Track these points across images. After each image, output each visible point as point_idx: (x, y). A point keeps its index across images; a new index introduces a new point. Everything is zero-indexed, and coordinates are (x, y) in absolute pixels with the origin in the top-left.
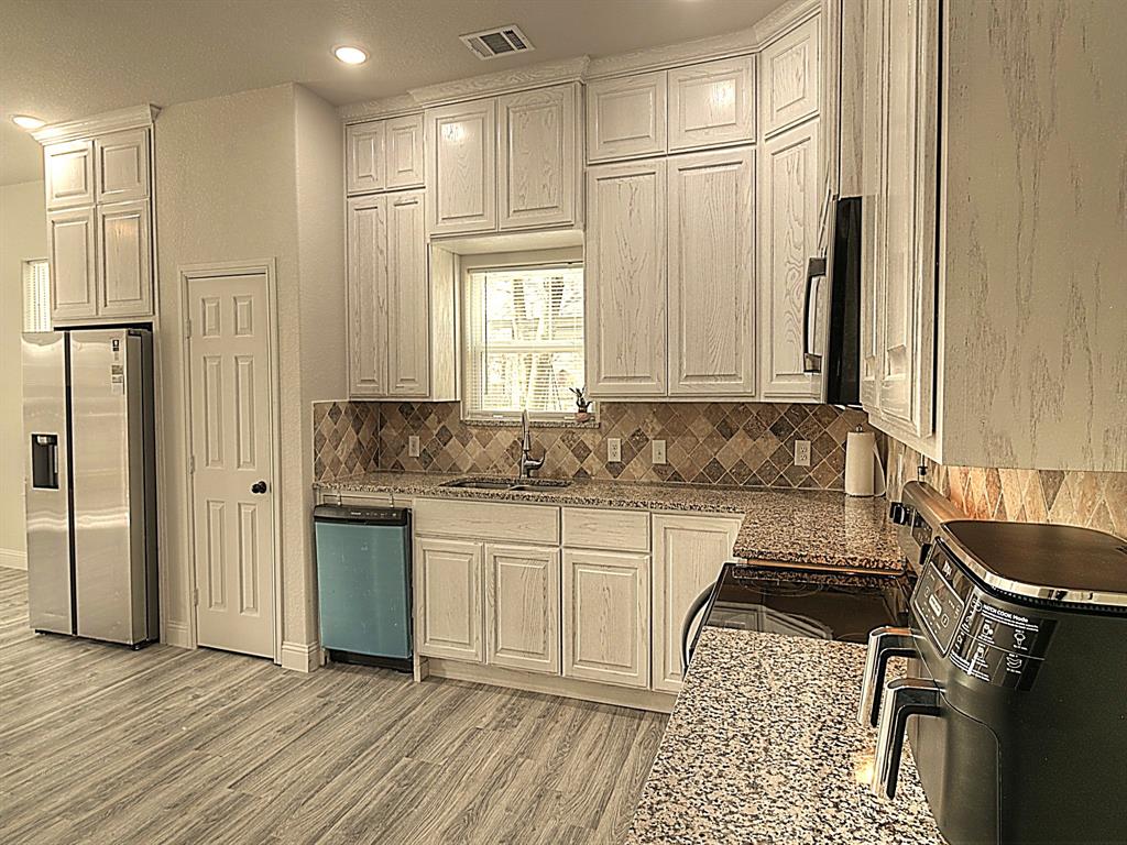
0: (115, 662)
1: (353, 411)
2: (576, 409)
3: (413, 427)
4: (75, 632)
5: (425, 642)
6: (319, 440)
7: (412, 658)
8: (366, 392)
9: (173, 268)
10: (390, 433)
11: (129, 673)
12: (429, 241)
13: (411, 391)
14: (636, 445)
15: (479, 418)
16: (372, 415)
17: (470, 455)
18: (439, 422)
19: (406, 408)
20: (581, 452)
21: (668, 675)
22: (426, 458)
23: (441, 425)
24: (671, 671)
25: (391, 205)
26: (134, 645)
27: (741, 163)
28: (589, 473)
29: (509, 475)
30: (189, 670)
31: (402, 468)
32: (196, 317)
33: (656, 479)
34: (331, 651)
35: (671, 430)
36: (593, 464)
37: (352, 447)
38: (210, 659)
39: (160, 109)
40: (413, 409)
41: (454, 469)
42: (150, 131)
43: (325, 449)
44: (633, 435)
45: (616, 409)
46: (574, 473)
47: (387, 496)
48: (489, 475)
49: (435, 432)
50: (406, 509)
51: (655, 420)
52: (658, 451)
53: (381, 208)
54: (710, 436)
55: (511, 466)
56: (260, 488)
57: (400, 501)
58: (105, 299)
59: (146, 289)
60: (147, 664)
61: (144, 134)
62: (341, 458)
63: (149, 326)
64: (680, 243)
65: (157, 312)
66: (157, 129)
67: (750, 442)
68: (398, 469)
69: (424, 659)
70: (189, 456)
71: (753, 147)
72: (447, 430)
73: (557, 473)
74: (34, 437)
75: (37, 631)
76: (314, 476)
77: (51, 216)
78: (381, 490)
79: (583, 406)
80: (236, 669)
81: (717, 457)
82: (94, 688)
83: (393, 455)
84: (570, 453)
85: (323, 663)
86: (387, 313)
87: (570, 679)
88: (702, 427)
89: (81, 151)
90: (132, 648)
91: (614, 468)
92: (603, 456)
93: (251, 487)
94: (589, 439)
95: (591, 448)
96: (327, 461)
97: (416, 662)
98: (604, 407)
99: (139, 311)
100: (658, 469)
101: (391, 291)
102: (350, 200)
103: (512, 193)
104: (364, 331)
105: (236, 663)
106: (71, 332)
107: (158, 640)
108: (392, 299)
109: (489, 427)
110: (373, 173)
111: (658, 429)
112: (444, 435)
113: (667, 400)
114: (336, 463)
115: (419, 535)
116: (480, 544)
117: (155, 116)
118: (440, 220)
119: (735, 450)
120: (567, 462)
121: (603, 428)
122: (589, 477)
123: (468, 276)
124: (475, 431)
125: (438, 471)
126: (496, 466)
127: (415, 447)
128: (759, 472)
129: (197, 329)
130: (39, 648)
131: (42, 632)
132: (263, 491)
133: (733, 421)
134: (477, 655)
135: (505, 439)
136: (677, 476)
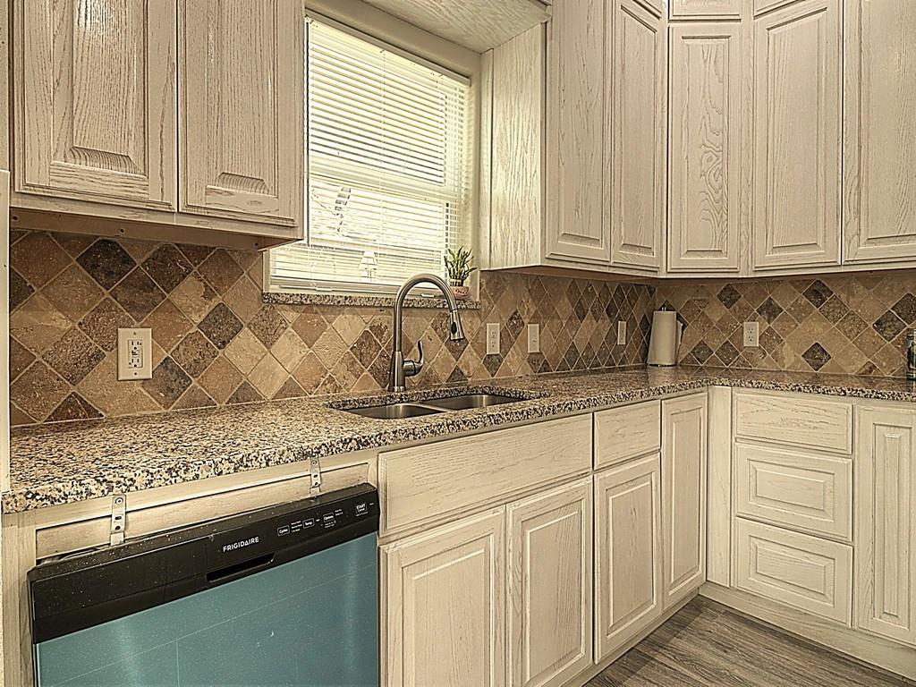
14: (513, 331)
17: (280, 362)
18: (209, 295)
22: (170, 379)
23: (214, 303)
28: (466, 373)
33: (530, 371)
35: (543, 311)
36: (470, 360)
44: (511, 319)
46: (448, 375)
49: (197, 319)
51: (530, 300)
52: (533, 337)
54: (570, 318)
55: (357, 376)
67: (595, 324)
72: (227, 312)
81: (574, 341)
84: (443, 346)
88: (565, 308)
91: (492, 363)
92: (481, 348)
94: (467, 325)
100: (532, 359)
111: (533, 310)
112: (222, 327)
119: (586, 332)
120: (441, 361)
122: (466, 378)
124: (291, 316)
126: (331, 380)
127: (137, 352)
133: (585, 302)
135: (349, 328)
136: (546, 366)
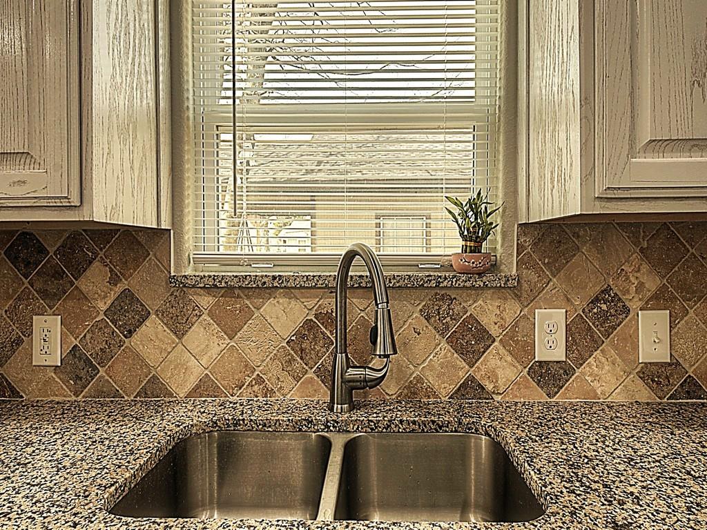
15: (213, 270)
17: (194, 356)
18: (114, 282)
20: (471, 341)
22: (78, 367)
23: (119, 288)
28: (489, 387)
33: (645, 395)
36: (499, 368)
41: (153, 392)
44: (596, 301)
45: (555, 245)
46: (452, 388)
49: (103, 306)
52: (653, 336)
55: (298, 379)
72: (133, 299)
79: (474, 237)
84: (444, 344)
91: (548, 376)
92: (521, 346)
94: (490, 312)
95: (494, 331)
98: (527, 241)
100: (652, 375)
111: (652, 284)
112: (128, 315)
121: (525, 286)
122: (489, 395)
124: (206, 301)
126: (259, 380)
135: (283, 316)
136: (693, 389)
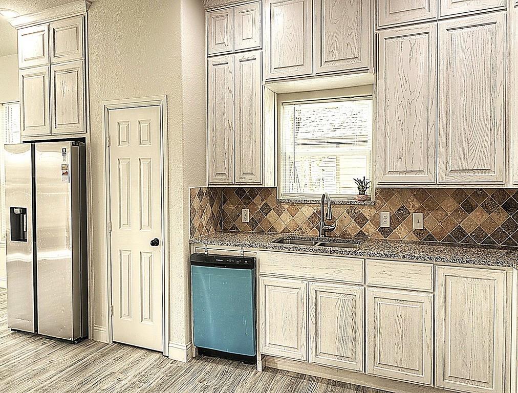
0: (63, 352)
1: (210, 194)
2: (358, 192)
3: (245, 203)
4: (36, 331)
5: (265, 346)
6: (193, 212)
7: (256, 356)
8: (220, 181)
9: (98, 103)
10: (230, 207)
11: (74, 360)
12: (264, 83)
13: (249, 181)
14: (400, 217)
15: (289, 198)
16: (219, 196)
17: (283, 221)
18: (263, 200)
19: (240, 191)
20: (361, 220)
21: (447, 377)
22: (253, 223)
23: (264, 203)
24: (449, 375)
25: (237, 62)
26: (74, 341)
27: (495, 23)
28: (367, 234)
29: (311, 234)
30: (110, 359)
31: (237, 229)
32: (114, 133)
33: (415, 239)
34: (199, 348)
35: (427, 206)
36: (369, 228)
37: (209, 216)
38: (122, 351)
39: (91, 3)
40: (245, 192)
41: (272, 231)
42: (85, 17)
43: (196, 218)
44: (400, 209)
45: (386, 193)
46: (356, 234)
47: (239, 248)
48: (297, 234)
49: (259, 207)
50: (253, 258)
51: (415, 200)
52: (418, 221)
53: (231, 64)
54: (456, 211)
55: (311, 229)
56: (155, 243)
57: (248, 252)
58: (56, 123)
59: (81, 117)
60: (83, 354)
61: (80, 19)
62: (204, 224)
63: (83, 140)
64: (448, 80)
65: (88, 131)
66: (89, 16)
67: (486, 215)
68: (235, 230)
69: (263, 356)
70: (109, 221)
71: (504, 12)
72: (267, 205)
73: (344, 235)
74: (12, 209)
75: (12, 330)
76: (190, 235)
77: (22, 73)
78: (236, 245)
79: (362, 190)
80: (140, 359)
81: (461, 225)
82: (53, 372)
83: (232, 221)
84: (353, 221)
85: (194, 356)
86: (234, 131)
87: (372, 376)
88: (450, 204)
89: (41, 31)
90: (72, 343)
91: (385, 232)
92: (377, 223)
93: (150, 242)
94: (367, 212)
95: (368, 217)
96: (196, 225)
97: (259, 358)
98: (378, 191)
99: (77, 130)
100: (417, 232)
101: (237, 116)
102: (209, 59)
103: (324, 50)
104: (218, 142)
105: (139, 354)
106: (36, 143)
107: (87, 337)
108: (237, 122)
109: (296, 204)
110: (225, 41)
111: (417, 205)
112: (266, 209)
113: (436, 187)
114: (201, 226)
115: (261, 275)
116: (306, 282)
117: (88, 7)
118: (273, 69)
119: (475, 220)
120: (351, 227)
121: (377, 205)
122: (367, 236)
123: (282, 107)
124: (286, 206)
125: (261, 232)
126: (301, 229)
127: (246, 215)
128: (493, 235)
129: (114, 141)
130: (14, 341)
131: (15, 330)
132: (157, 244)
133: (474, 201)
134: (302, 356)
135: (308, 211)
136: (431, 238)
